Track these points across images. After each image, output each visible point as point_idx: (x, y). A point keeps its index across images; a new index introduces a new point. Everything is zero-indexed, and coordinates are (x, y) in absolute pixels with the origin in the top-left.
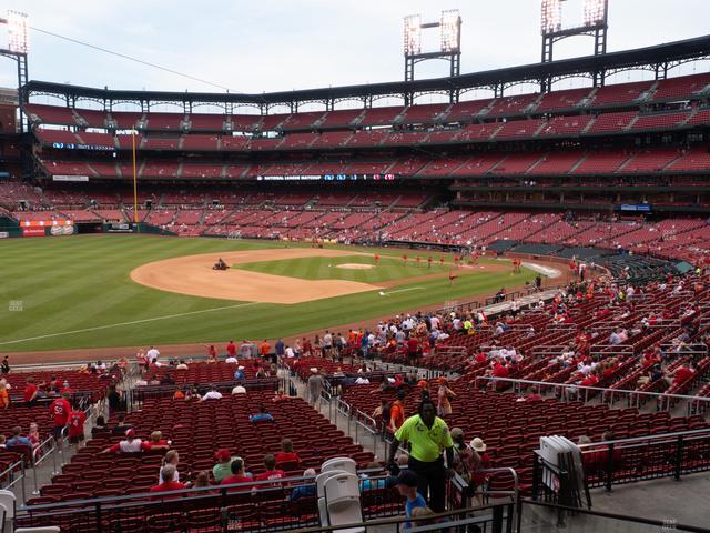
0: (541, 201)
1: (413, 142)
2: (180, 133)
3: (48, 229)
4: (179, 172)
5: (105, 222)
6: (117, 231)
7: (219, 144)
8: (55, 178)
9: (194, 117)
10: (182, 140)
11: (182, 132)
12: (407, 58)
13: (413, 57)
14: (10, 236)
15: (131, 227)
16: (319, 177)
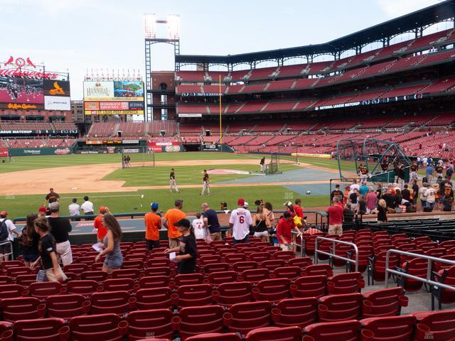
2: (270, 80)
3: (164, 148)
4: (264, 108)
5: (202, 144)
6: (209, 150)
7: (294, 85)
8: (180, 115)
9: (283, 68)
10: (268, 85)
11: (271, 80)
14: (141, 152)
15: (217, 147)
16: (358, 103)
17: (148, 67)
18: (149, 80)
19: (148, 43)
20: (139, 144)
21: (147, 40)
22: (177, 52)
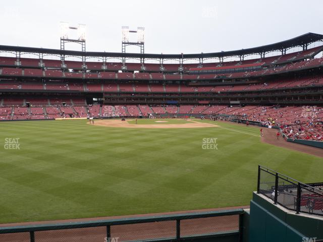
0: (139, 101)
1: (81, 77)
12: (61, 40)
13: (64, 40)
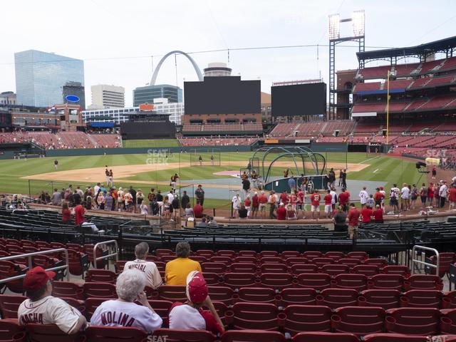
8: (353, 115)
17: (332, 68)
18: (332, 80)
19: (332, 43)
20: (310, 143)
21: (331, 41)
22: (362, 48)
